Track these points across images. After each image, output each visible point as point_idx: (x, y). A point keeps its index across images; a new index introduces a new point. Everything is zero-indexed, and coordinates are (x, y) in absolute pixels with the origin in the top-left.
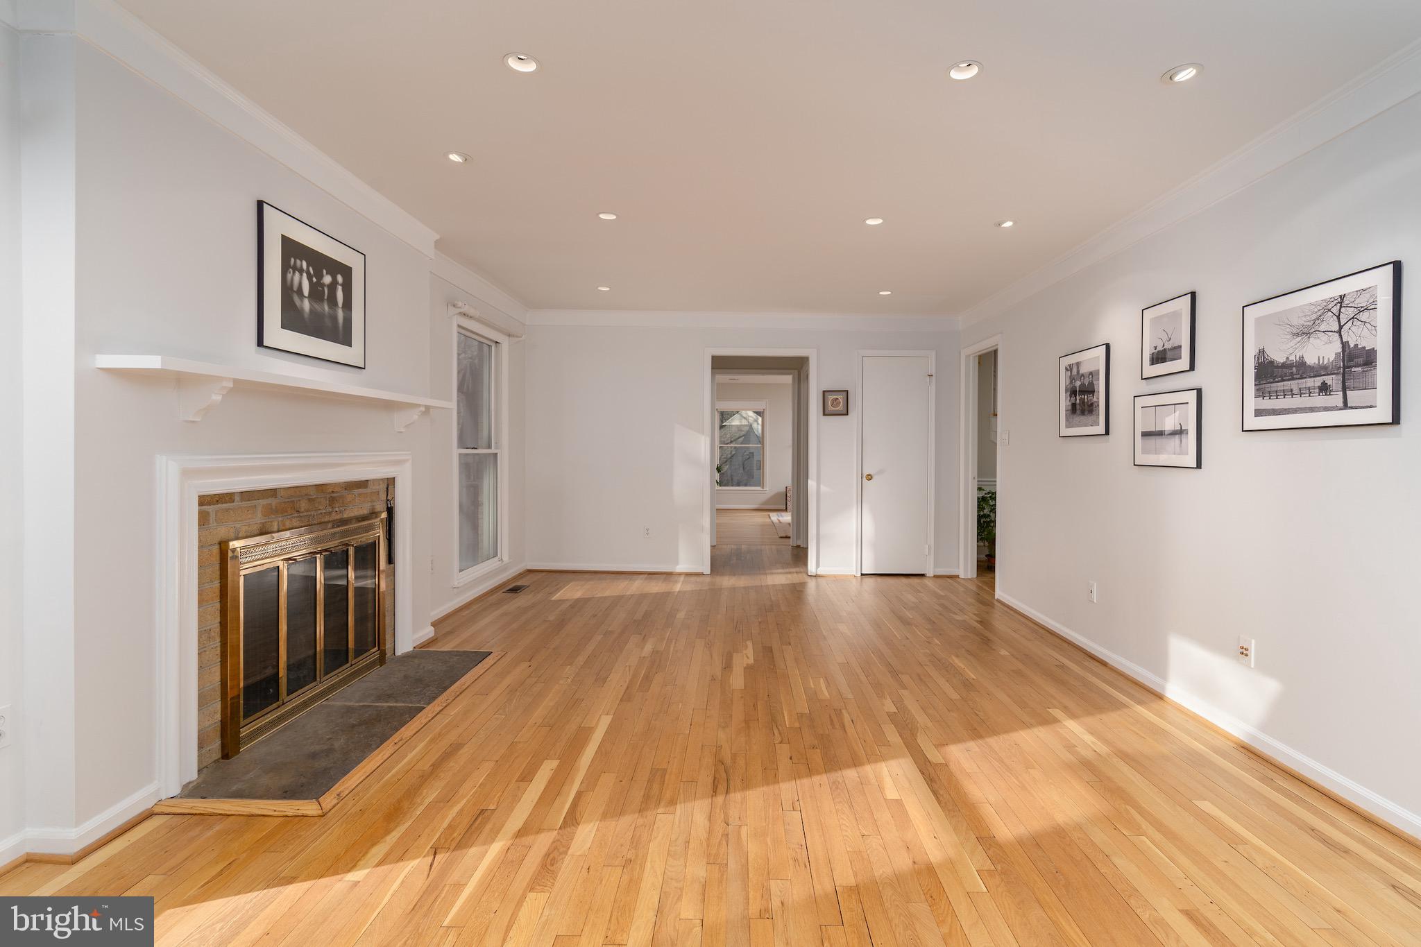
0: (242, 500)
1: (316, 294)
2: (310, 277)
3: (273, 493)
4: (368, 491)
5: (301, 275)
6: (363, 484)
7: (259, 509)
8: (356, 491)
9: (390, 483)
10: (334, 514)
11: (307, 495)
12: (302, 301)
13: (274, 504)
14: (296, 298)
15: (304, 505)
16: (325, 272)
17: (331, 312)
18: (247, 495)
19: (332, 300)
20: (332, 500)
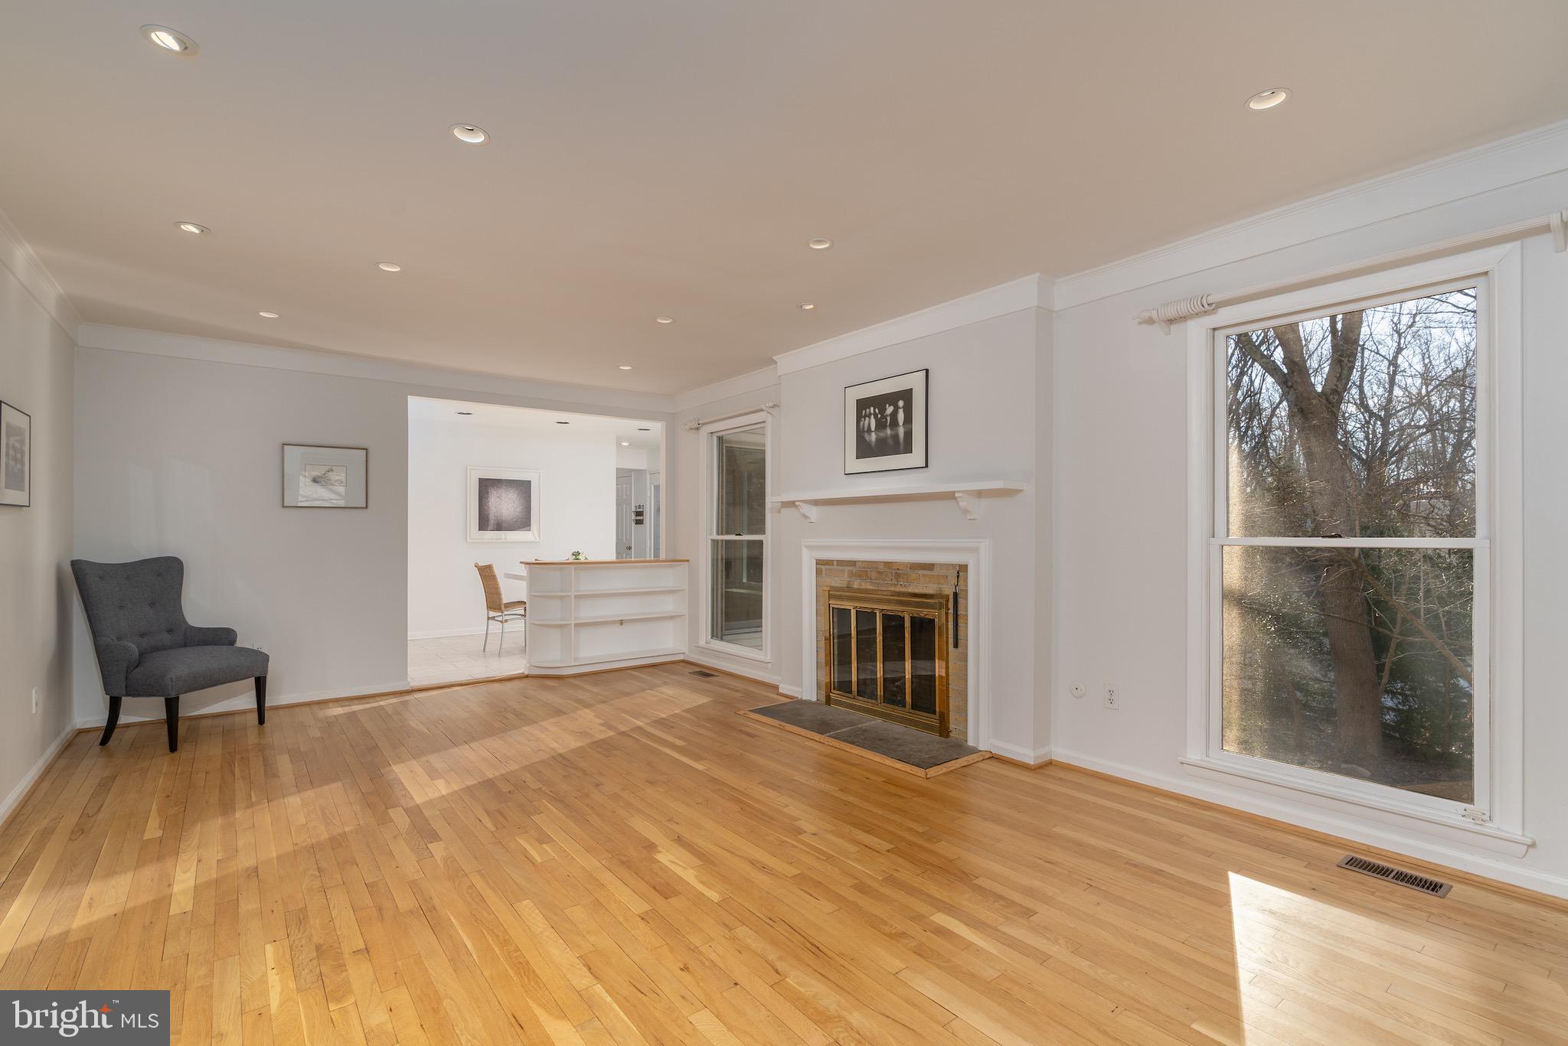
0: (838, 565)
1: (880, 425)
2: (876, 415)
3: (853, 563)
4: (934, 573)
5: (870, 418)
6: (930, 567)
7: (846, 572)
8: (921, 572)
9: (961, 570)
10: (898, 586)
11: (876, 568)
12: (870, 435)
13: (854, 571)
14: (866, 436)
15: (874, 574)
16: (887, 405)
17: (893, 432)
18: (841, 563)
19: (894, 424)
20: (898, 576)
